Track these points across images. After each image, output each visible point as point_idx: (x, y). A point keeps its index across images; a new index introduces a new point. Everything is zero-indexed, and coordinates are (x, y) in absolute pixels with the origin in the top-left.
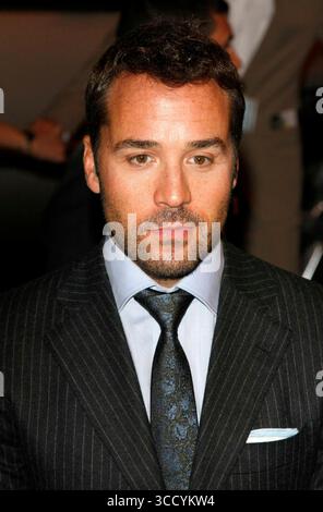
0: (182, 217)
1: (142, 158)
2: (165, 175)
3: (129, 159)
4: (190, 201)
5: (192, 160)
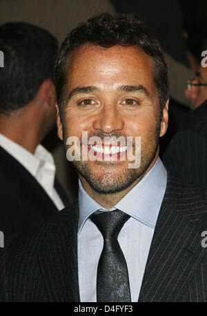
1: (88, 102)
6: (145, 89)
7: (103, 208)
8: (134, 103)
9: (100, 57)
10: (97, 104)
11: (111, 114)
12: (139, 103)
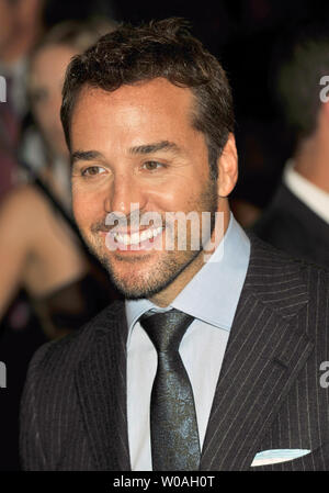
6: (174, 144)
7: (157, 307)
8: (158, 166)
9: (101, 105)
10: (107, 172)
12: (165, 165)
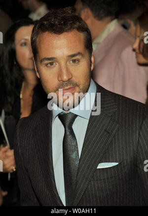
0: (70, 84)
2: (60, 70)
3: (46, 65)
4: (72, 78)
5: (71, 62)
7: (64, 111)
10: (56, 64)
11: (64, 71)
12: (79, 60)
